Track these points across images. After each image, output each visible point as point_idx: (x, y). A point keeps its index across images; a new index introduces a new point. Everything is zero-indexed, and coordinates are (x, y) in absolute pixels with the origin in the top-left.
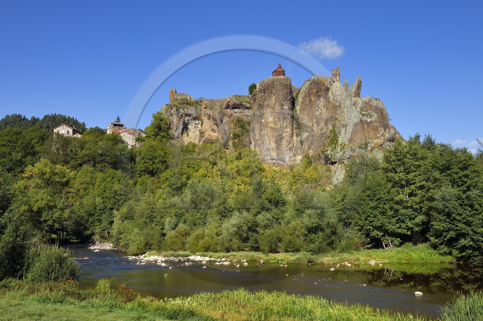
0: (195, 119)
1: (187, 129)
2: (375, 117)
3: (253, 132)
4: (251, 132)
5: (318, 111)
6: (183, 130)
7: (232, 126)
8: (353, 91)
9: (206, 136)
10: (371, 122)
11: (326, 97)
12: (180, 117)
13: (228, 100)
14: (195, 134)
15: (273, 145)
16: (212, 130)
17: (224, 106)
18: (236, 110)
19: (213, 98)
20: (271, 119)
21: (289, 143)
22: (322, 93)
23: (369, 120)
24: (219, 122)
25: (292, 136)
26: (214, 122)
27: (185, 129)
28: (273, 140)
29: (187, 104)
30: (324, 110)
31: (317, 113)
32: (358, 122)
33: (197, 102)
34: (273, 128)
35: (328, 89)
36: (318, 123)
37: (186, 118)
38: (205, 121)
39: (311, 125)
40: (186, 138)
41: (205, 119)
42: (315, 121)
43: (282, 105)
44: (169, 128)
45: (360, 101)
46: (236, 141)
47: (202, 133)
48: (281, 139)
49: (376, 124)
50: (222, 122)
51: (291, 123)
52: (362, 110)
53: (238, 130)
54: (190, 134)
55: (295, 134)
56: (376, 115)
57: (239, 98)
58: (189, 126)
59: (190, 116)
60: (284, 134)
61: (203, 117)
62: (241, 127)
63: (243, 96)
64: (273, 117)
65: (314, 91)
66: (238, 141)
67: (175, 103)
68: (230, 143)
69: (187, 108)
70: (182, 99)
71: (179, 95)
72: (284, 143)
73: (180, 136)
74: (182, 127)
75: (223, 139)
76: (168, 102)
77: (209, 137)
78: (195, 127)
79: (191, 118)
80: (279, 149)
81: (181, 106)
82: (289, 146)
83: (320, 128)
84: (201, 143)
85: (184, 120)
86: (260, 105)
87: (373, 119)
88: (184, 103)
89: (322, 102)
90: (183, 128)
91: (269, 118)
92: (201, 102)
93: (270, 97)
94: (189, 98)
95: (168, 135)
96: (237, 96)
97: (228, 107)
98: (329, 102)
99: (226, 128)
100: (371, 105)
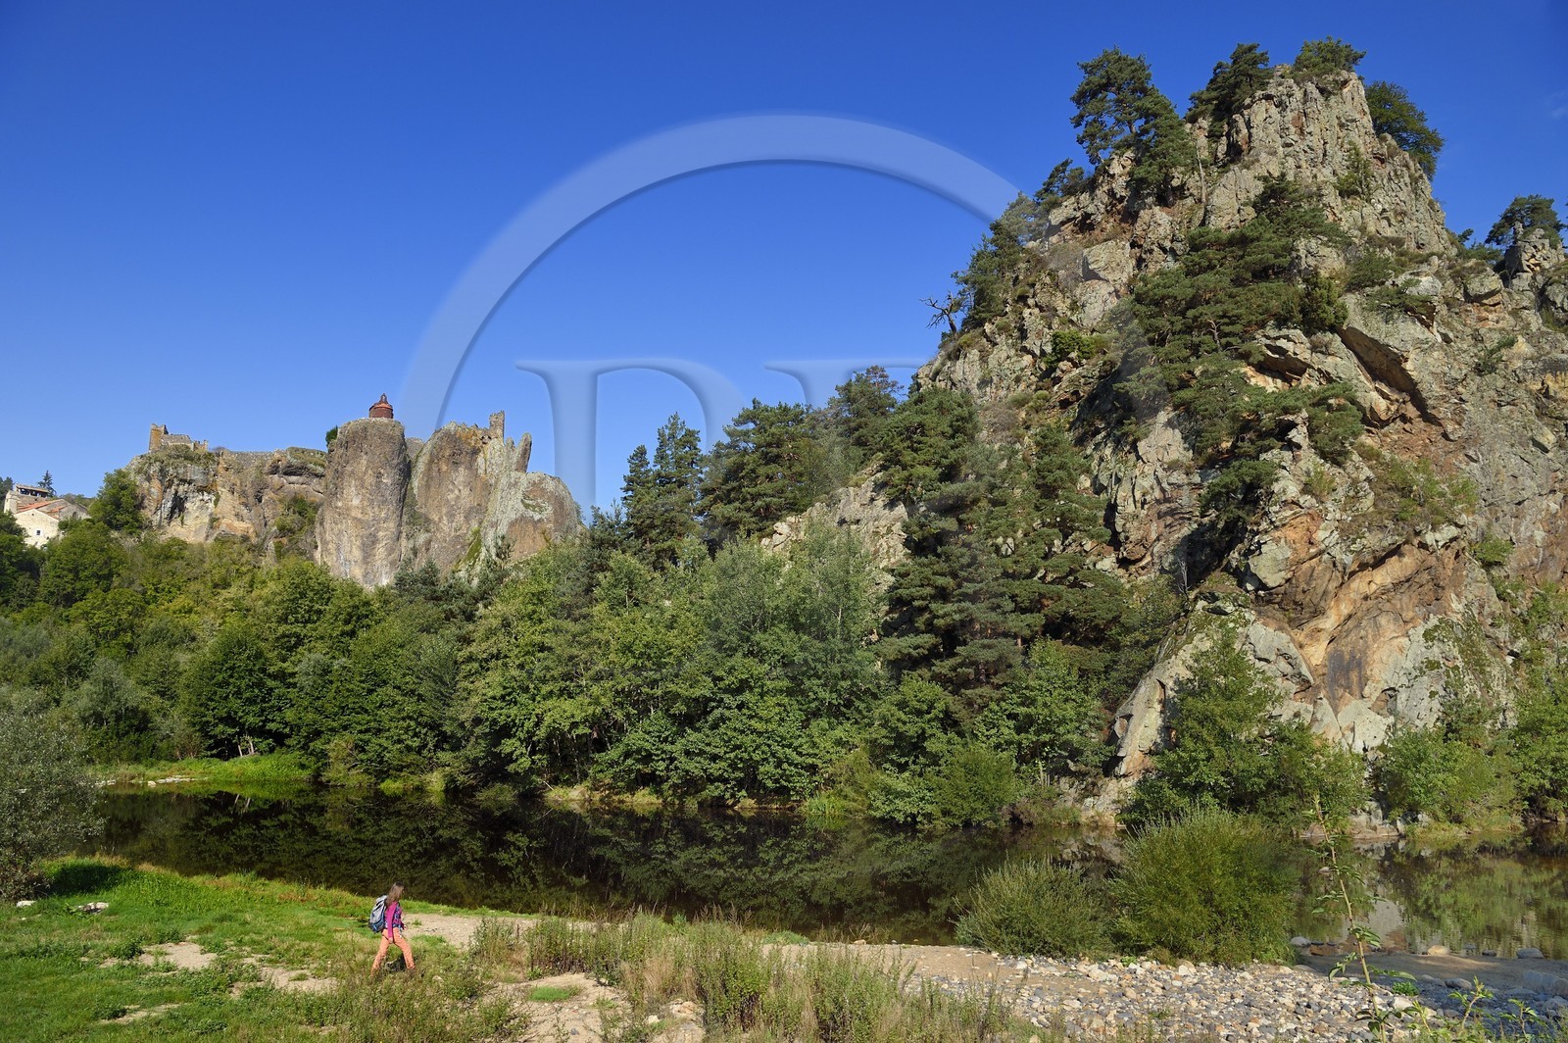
0: (201, 490)
1: (182, 509)
2: (549, 510)
3: (321, 524)
4: (318, 525)
5: (452, 491)
6: (172, 512)
7: (280, 509)
8: (515, 460)
9: (223, 527)
10: (540, 521)
11: (471, 466)
12: (166, 484)
13: (277, 456)
14: (199, 521)
15: (357, 554)
16: (237, 515)
17: (266, 469)
18: (293, 478)
19: (245, 451)
20: (356, 502)
21: (391, 551)
22: (462, 458)
23: (537, 517)
24: (252, 500)
25: (398, 538)
26: (243, 500)
27: (177, 510)
28: (358, 543)
29: (186, 458)
30: (466, 492)
31: (451, 496)
32: (516, 520)
33: (209, 456)
34: (359, 520)
35: (475, 452)
36: (451, 516)
37: (181, 487)
38: (223, 496)
39: (436, 519)
40: (179, 528)
41: (224, 492)
42: (444, 510)
43: (379, 476)
44: (140, 506)
45: (524, 479)
46: (285, 540)
47: (214, 521)
48: (373, 543)
49: (549, 526)
50: (260, 501)
51: (398, 513)
52: (526, 496)
53: (292, 519)
54: (189, 520)
55: (404, 534)
56: (550, 508)
57: (301, 455)
58: (187, 505)
59: (190, 483)
60: (381, 534)
61: (219, 488)
62: (300, 513)
63: (309, 451)
64: (360, 497)
65: (448, 453)
66: (290, 541)
67: (159, 455)
68: (271, 544)
69: (185, 467)
70: (177, 448)
71: (170, 438)
72: (380, 551)
73: (165, 522)
74: (169, 505)
75: (257, 536)
76: (147, 451)
77: (227, 531)
78: (201, 508)
79: (192, 487)
80: (367, 563)
81: (172, 460)
82: (391, 558)
83: (454, 524)
84: (211, 541)
85: (177, 492)
86: (337, 471)
87: (544, 515)
88: (179, 457)
89: (461, 475)
90: (173, 509)
91: (353, 498)
92: (218, 456)
93: (356, 457)
94: (192, 446)
95: (137, 521)
96: (297, 450)
97: (275, 470)
98: (477, 476)
99: (268, 513)
100: (543, 489)
